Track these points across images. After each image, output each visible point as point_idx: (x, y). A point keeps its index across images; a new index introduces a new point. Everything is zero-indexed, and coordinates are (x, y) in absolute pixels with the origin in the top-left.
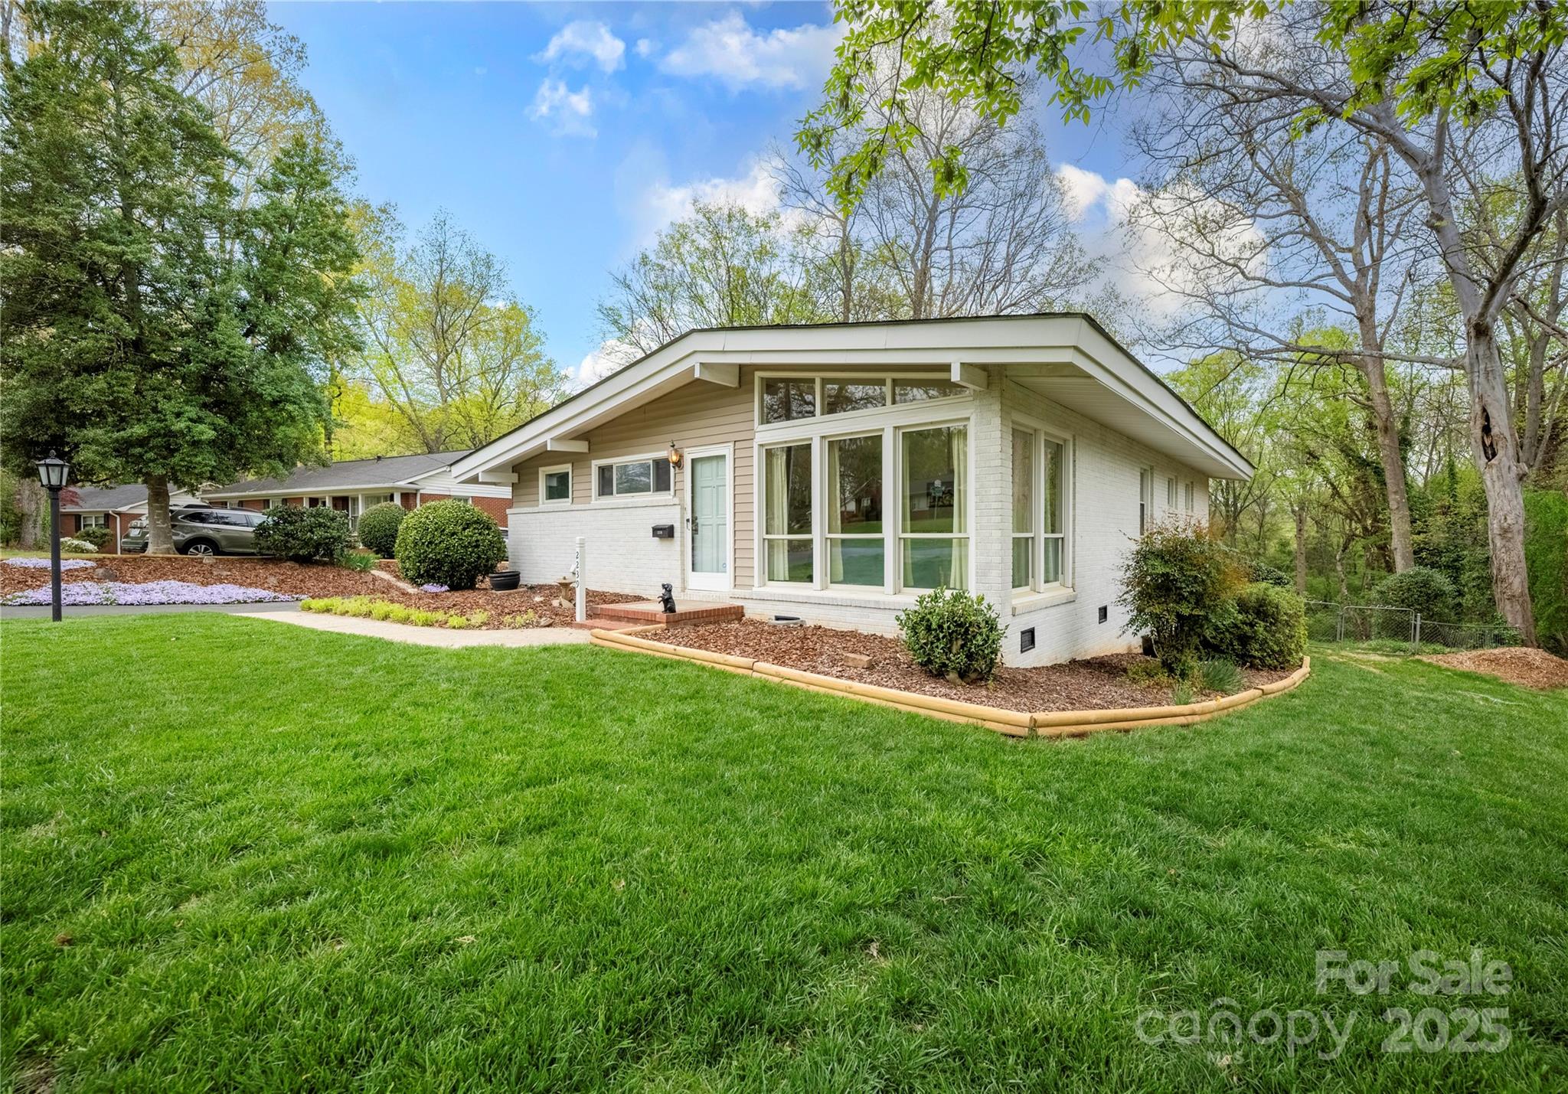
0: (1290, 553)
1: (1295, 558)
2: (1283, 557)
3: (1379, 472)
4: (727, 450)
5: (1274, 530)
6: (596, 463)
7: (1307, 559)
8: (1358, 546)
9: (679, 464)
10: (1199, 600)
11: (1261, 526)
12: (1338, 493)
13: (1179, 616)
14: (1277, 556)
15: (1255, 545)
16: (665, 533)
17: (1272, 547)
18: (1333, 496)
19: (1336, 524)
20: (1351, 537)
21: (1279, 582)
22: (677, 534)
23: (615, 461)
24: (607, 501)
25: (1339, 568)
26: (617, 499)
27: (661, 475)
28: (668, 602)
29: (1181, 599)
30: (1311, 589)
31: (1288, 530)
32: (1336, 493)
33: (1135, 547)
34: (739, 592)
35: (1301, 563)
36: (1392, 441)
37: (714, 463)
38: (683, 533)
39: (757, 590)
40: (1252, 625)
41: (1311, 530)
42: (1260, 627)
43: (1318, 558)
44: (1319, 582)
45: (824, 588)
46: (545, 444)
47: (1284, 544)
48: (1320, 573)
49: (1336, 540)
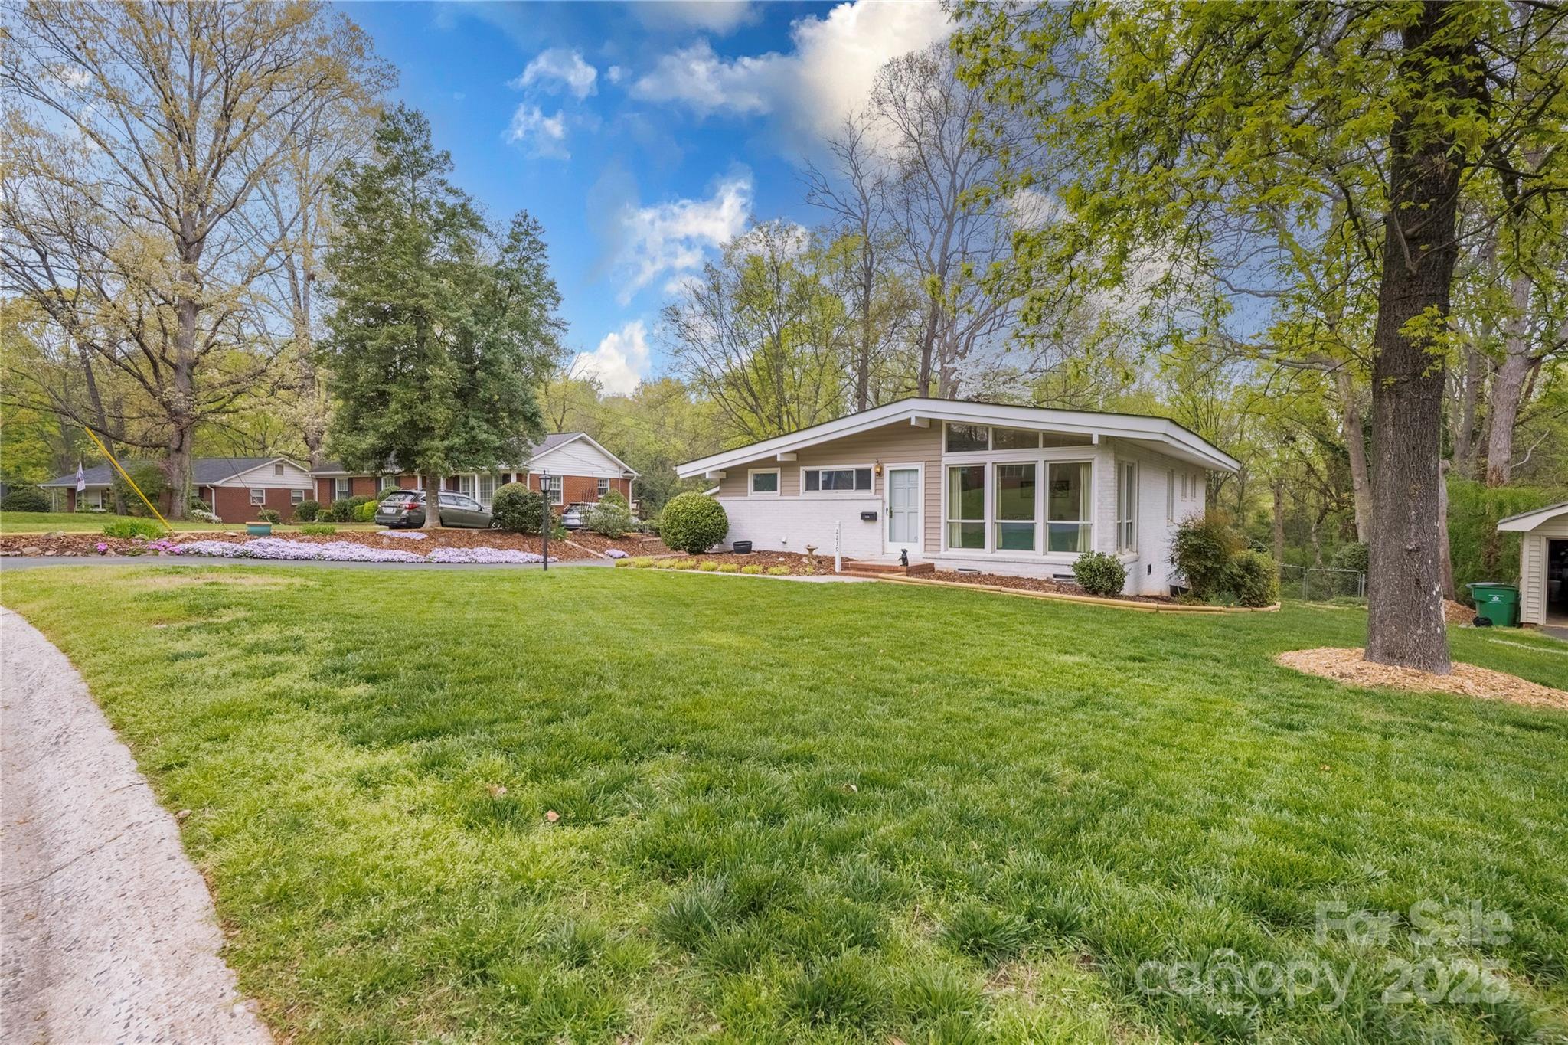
0: (1268, 524)
1: (1273, 529)
2: (1262, 528)
3: (1346, 455)
4: (920, 467)
5: (1253, 502)
6: (803, 470)
7: (1285, 530)
8: (1330, 517)
9: (880, 474)
10: (1217, 558)
11: (1240, 499)
12: (1313, 471)
13: (1206, 567)
14: (1257, 526)
15: (1234, 517)
16: (869, 517)
17: (1251, 518)
18: (1308, 473)
19: (1311, 498)
20: (1325, 510)
21: (1260, 550)
22: (879, 518)
23: (822, 468)
24: (812, 494)
25: (1314, 539)
26: (822, 494)
27: (863, 480)
28: (904, 559)
29: (1207, 557)
30: (1287, 559)
31: (1267, 502)
32: (1311, 470)
33: (1178, 529)
34: (929, 555)
35: (1278, 534)
36: (1356, 430)
37: (906, 475)
38: (883, 518)
39: (943, 553)
40: (1242, 577)
41: (1288, 503)
42: (1248, 579)
43: (1294, 529)
44: (1296, 552)
45: (993, 552)
46: (775, 457)
47: (1262, 516)
48: (1297, 544)
49: (1313, 513)
